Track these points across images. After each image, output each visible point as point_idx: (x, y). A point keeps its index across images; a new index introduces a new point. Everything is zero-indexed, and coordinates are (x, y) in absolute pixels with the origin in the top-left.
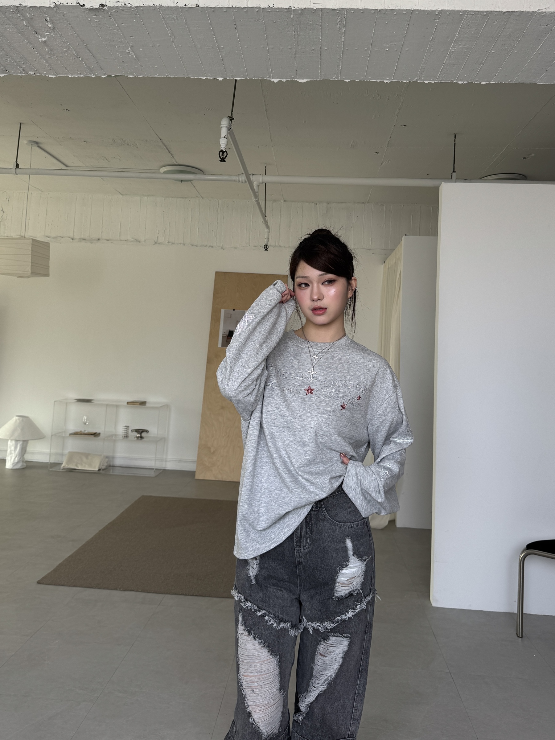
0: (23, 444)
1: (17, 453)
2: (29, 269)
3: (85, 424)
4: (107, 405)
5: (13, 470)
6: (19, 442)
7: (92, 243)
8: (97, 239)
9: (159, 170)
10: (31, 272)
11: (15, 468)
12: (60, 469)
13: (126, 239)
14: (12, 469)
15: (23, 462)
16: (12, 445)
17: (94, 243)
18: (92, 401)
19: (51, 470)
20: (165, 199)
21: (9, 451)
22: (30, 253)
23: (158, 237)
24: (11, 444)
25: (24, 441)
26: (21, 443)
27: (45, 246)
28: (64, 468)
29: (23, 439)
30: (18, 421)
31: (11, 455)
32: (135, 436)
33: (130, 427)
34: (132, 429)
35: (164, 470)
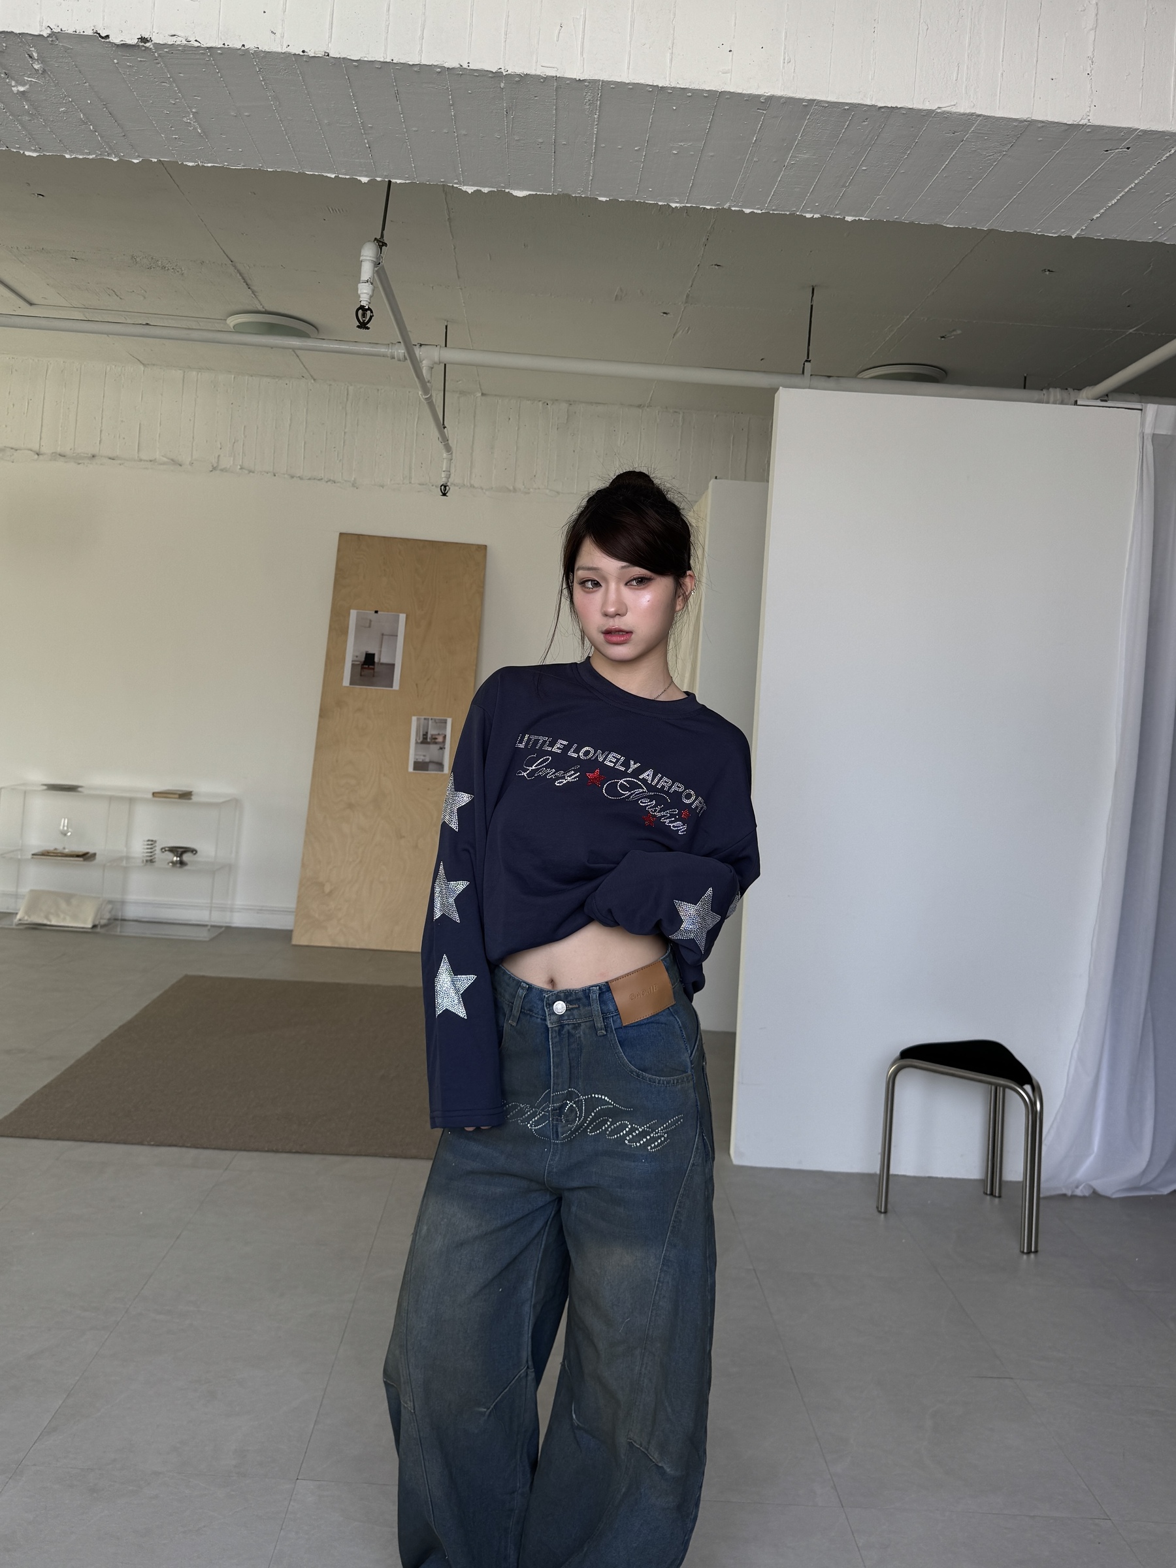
3: (64, 835)
4: (113, 797)
12: (12, 924)
18: (79, 789)
28: (21, 922)
32: (169, 861)
33: (158, 842)
34: (163, 846)
35: (228, 928)
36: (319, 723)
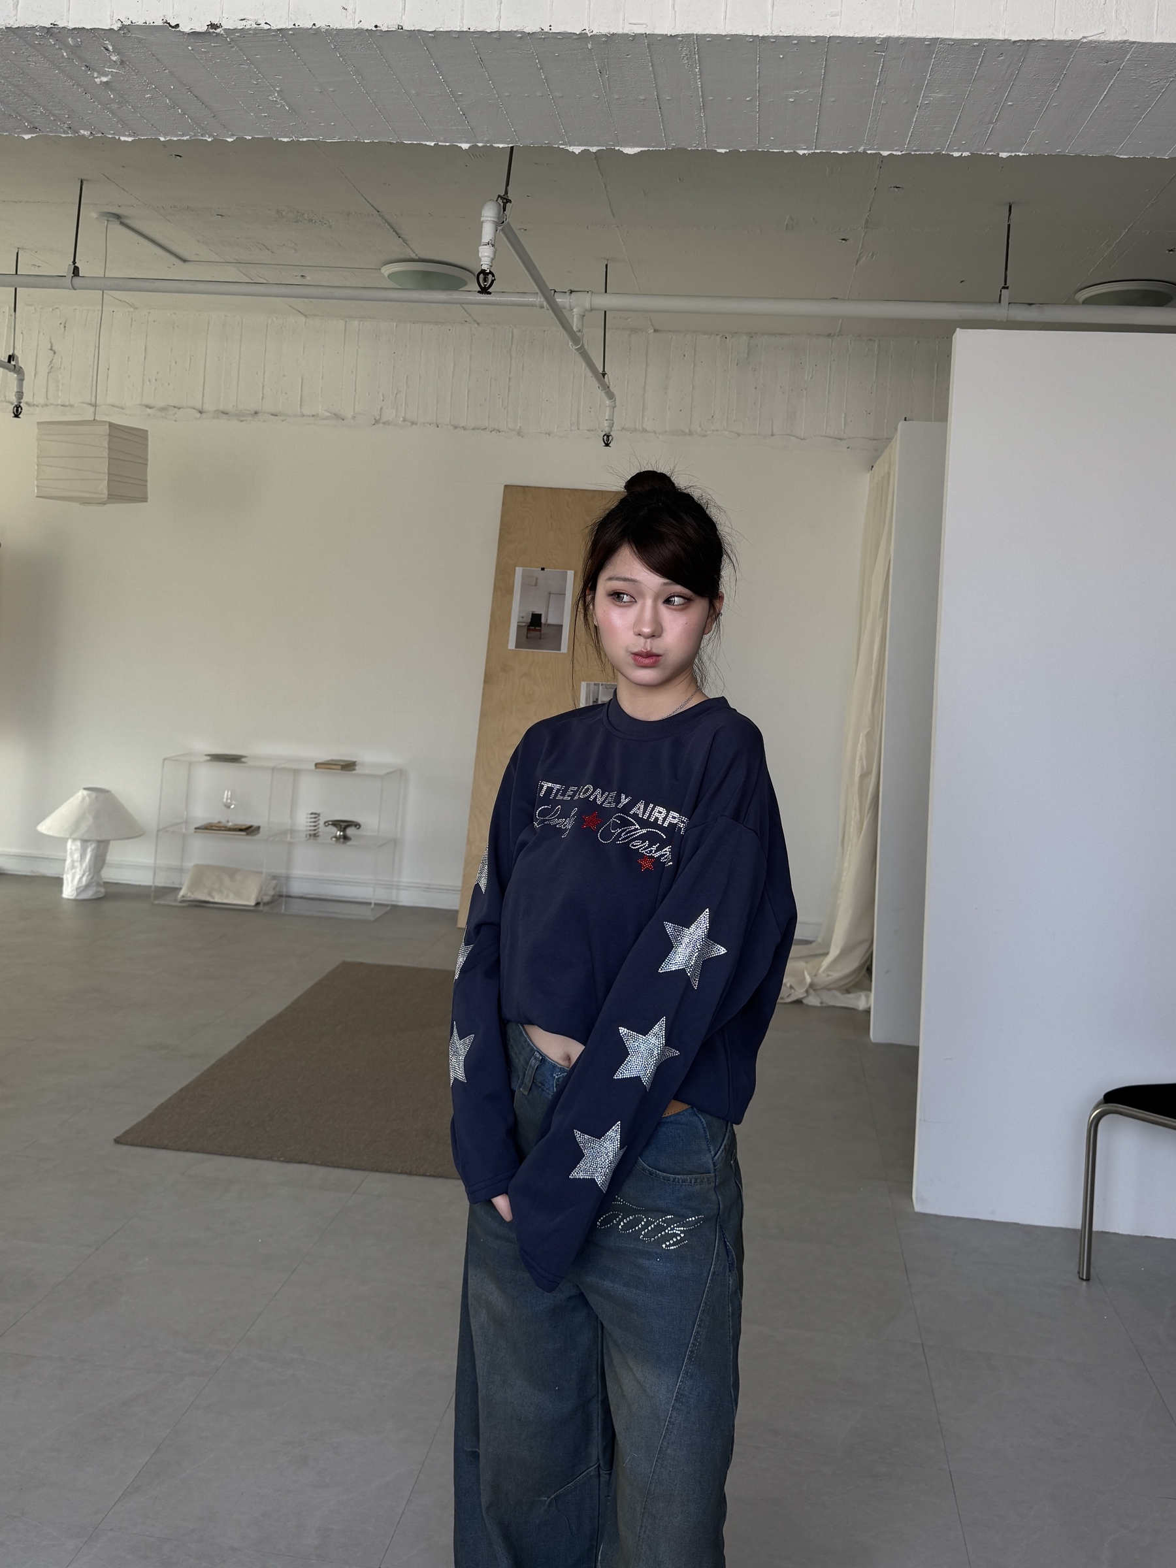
0: (98, 847)
1: (86, 868)
2: (103, 488)
3: (228, 807)
4: (273, 769)
5: (77, 902)
6: (89, 843)
7: (242, 421)
8: (252, 412)
9: (380, 269)
10: (108, 495)
11: (81, 897)
12: (176, 900)
13: (313, 413)
14: (75, 900)
15: (98, 884)
16: (76, 850)
17: (246, 420)
18: (243, 760)
19: (157, 902)
20: (396, 326)
21: (68, 862)
22: (105, 454)
23: (381, 408)
24: (73, 848)
25: (99, 842)
26: (94, 845)
27: (138, 437)
28: (184, 899)
29: (99, 838)
30: (87, 798)
31: (74, 871)
32: (332, 836)
33: (321, 815)
34: (327, 820)
35: (395, 907)
36: (484, 689)
